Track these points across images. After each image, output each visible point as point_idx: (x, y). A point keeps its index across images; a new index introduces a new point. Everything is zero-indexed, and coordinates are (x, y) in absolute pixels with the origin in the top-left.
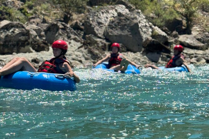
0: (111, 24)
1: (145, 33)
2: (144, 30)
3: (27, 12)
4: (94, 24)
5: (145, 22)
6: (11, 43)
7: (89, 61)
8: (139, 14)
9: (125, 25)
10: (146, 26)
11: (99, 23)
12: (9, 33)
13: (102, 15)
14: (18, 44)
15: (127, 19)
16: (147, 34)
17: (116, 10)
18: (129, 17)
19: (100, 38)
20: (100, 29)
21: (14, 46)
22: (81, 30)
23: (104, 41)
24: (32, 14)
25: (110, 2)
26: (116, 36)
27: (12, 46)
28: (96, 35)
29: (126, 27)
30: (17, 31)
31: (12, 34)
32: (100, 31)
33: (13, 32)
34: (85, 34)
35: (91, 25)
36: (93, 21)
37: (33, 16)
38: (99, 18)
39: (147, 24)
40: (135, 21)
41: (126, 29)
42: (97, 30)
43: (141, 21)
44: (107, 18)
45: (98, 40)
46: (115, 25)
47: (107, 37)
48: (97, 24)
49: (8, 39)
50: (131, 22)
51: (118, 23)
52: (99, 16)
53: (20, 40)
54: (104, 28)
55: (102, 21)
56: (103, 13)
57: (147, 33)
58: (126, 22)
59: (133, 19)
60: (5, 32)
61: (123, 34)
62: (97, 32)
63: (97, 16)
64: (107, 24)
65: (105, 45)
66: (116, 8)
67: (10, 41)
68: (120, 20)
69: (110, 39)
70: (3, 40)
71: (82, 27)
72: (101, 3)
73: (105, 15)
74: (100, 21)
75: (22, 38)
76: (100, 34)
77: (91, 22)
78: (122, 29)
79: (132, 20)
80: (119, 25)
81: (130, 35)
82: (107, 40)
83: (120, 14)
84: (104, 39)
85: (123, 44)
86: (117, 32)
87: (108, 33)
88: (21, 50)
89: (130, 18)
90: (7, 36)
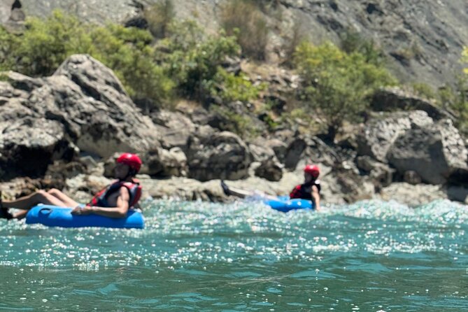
0: (399, 141)
1: (454, 155)
2: (454, 150)
3: (272, 121)
4: (372, 140)
5: (458, 139)
6: (217, 166)
7: (337, 196)
8: (446, 126)
9: (421, 142)
10: (458, 145)
11: (381, 140)
12: (216, 151)
13: (385, 126)
14: (227, 167)
15: (425, 133)
16: (459, 158)
17: (411, 120)
18: (428, 130)
19: (380, 162)
20: (381, 149)
21: (222, 169)
22: (353, 149)
23: (386, 168)
24: (279, 124)
25: (406, 107)
26: (405, 160)
27: (219, 171)
28: (374, 158)
29: (422, 146)
30: (228, 148)
31: (220, 153)
32: (380, 152)
33: (222, 149)
34: (358, 155)
35: (367, 141)
36: (370, 135)
37: (281, 127)
38: (381, 131)
39: (461, 142)
40: (437, 137)
41: (421, 149)
42: (377, 149)
43: (450, 137)
44: (394, 131)
45: (377, 165)
46: (405, 142)
47: (391, 160)
48: (377, 140)
49: (214, 160)
50: (431, 137)
51: (411, 139)
52: (381, 128)
53: (231, 162)
54: (387, 147)
55: (386, 135)
56: (388, 123)
57: (459, 156)
58: (423, 137)
59: (434, 133)
60: (211, 149)
61: (416, 156)
62: (375, 152)
63: (378, 128)
64: (393, 141)
65: (387, 173)
66: (411, 116)
67: (216, 163)
68: (414, 134)
69: (396, 164)
70: (207, 161)
71: (355, 145)
72: (390, 108)
73: (391, 126)
74: (381, 135)
75: (235, 159)
76: (380, 155)
77: (367, 137)
78: (416, 148)
79: (431, 135)
80: (410, 142)
81: (428, 158)
82: (391, 165)
83: (414, 126)
84: (385, 164)
85: (416, 171)
86: (406, 154)
87: (392, 155)
88: (231, 177)
89: (429, 133)
90: (212, 156)
